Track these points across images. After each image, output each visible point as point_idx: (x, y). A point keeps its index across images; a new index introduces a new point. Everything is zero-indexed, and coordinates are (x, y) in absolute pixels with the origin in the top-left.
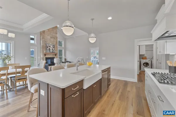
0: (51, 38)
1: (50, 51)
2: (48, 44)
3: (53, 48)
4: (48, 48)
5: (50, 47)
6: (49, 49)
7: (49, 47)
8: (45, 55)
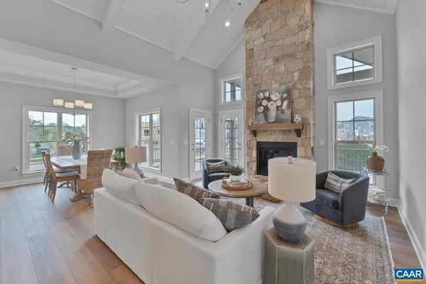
0: (277, 60)
1: (266, 117)
2: (264, 91)
3: (283, 100)
4: (260, 105)
5: (269, 99)
6: (266, 109)
7: (265, 103)
8: (255, 133)
